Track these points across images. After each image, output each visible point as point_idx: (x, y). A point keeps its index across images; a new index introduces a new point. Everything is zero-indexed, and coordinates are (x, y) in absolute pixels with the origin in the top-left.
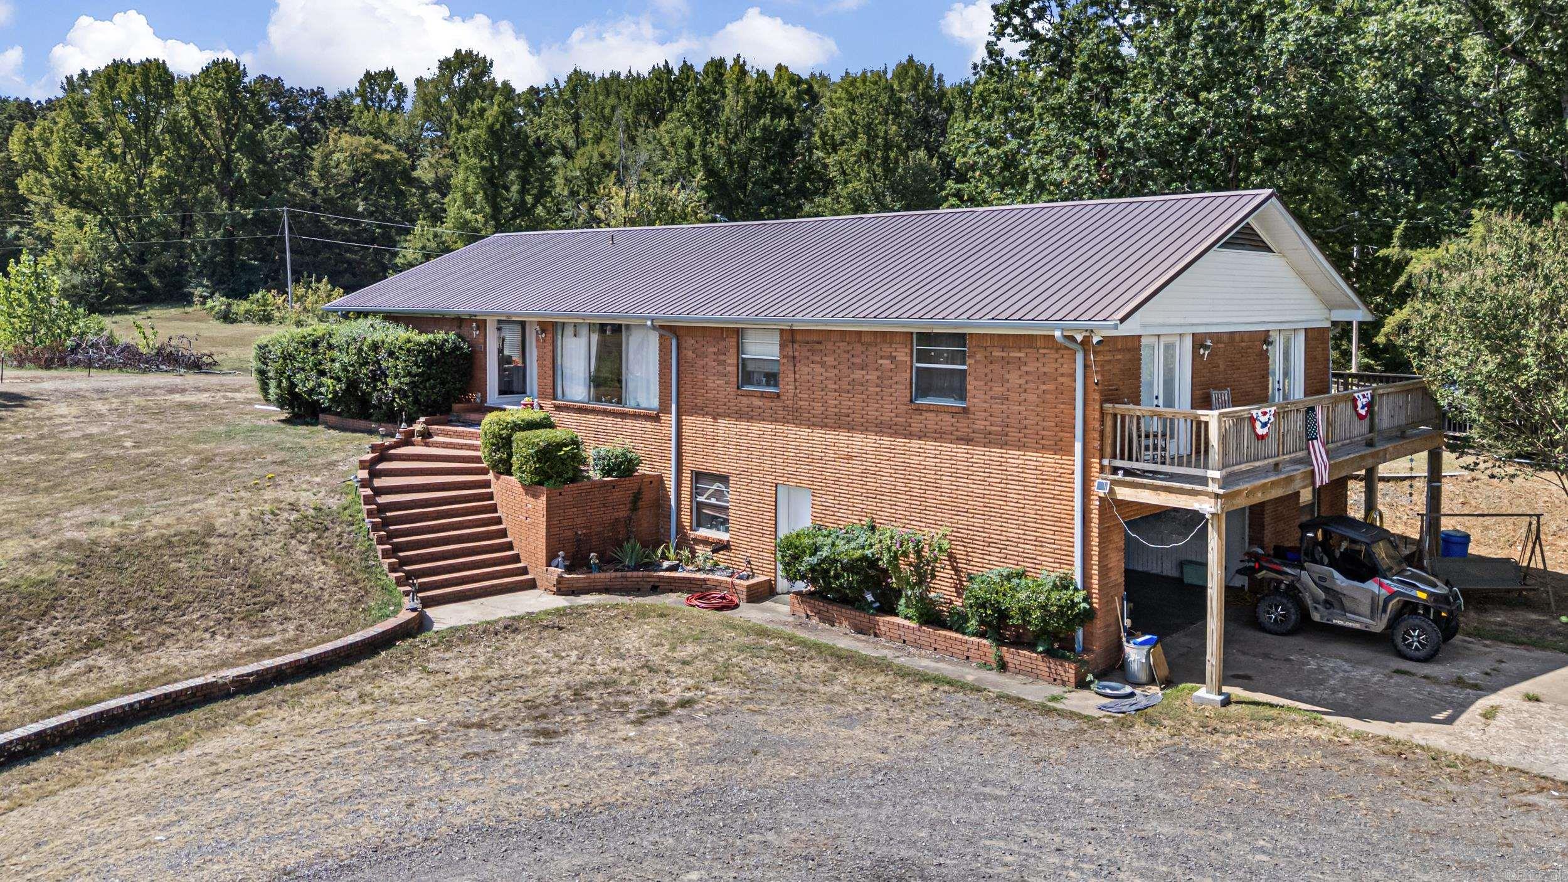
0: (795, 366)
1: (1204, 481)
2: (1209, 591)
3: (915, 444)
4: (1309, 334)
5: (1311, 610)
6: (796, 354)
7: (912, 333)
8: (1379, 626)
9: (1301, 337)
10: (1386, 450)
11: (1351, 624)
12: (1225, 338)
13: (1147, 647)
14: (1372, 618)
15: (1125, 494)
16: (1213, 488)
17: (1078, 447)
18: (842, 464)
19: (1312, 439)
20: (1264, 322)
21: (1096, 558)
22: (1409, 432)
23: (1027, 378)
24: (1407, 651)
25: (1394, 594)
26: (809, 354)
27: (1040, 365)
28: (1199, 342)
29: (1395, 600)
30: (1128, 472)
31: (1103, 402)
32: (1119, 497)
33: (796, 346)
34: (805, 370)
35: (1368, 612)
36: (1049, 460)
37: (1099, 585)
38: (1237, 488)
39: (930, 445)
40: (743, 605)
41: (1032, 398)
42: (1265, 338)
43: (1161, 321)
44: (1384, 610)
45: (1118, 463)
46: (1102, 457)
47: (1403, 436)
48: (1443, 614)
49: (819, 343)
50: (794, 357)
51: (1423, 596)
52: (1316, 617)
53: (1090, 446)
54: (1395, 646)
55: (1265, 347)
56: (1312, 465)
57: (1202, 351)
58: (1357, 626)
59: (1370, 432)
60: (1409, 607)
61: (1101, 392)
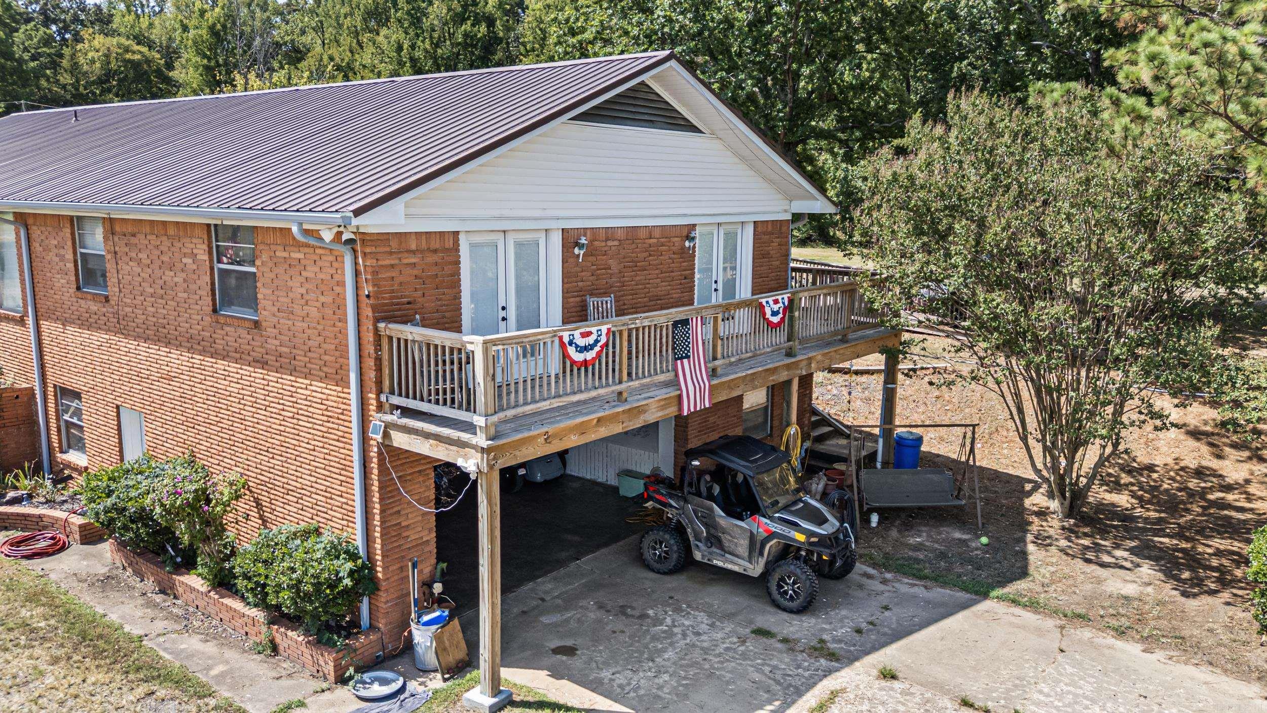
0: (117, 264)
1: (470, 428)
2: (481, 568)
3: (221, 364)
4: (760, 229)
5: (693, 547)
6: (117, 249)
7: (209, 225)
8: (756, 569)
9: (750, 230)
10: (810, 359)
11: (729, 566)
12: (620, 235)
13: (434, 627)
14: (750, 562)
15: (400, 440)
16: (481, 440)
17: (353, 377)
18: (163, 384)
19: (681, 358)
20: (685, 215)
21: (377, 517)
22: (851, 336)
23: (307, 286)
24: (782, 601)
25: (772, 535)
26: (127, 249)
27: (317, 269)
28: (570, 240)
29: (775, 541)
30: (406, 412)
31: (377, 320)
32: (395, 444)
33: (116, 239)
34: (127, 268)
35: (746, 554)
36: (332, 391)
37: (382, 549)
38: (532, 433)
39: (233, 367)
40: (76, 548)
41: (314, 312)
42: (688, 232)
43: (497, 213)
44: (761, 554)
45: (396, 400)
46: (380, 391)
47: (844, 340)
48: (824, 557)
49: (134, 235)
50: (115, 253)
51: (801, 538)
52: (698, 556)
53: (366, 378)
54: (770, 594)
55: (687, 244)
56: (680, 389)
57: (576, 251)
58: (736, 568)
59: (789, 340)
60: (787, 551)
61: (374, 308)
